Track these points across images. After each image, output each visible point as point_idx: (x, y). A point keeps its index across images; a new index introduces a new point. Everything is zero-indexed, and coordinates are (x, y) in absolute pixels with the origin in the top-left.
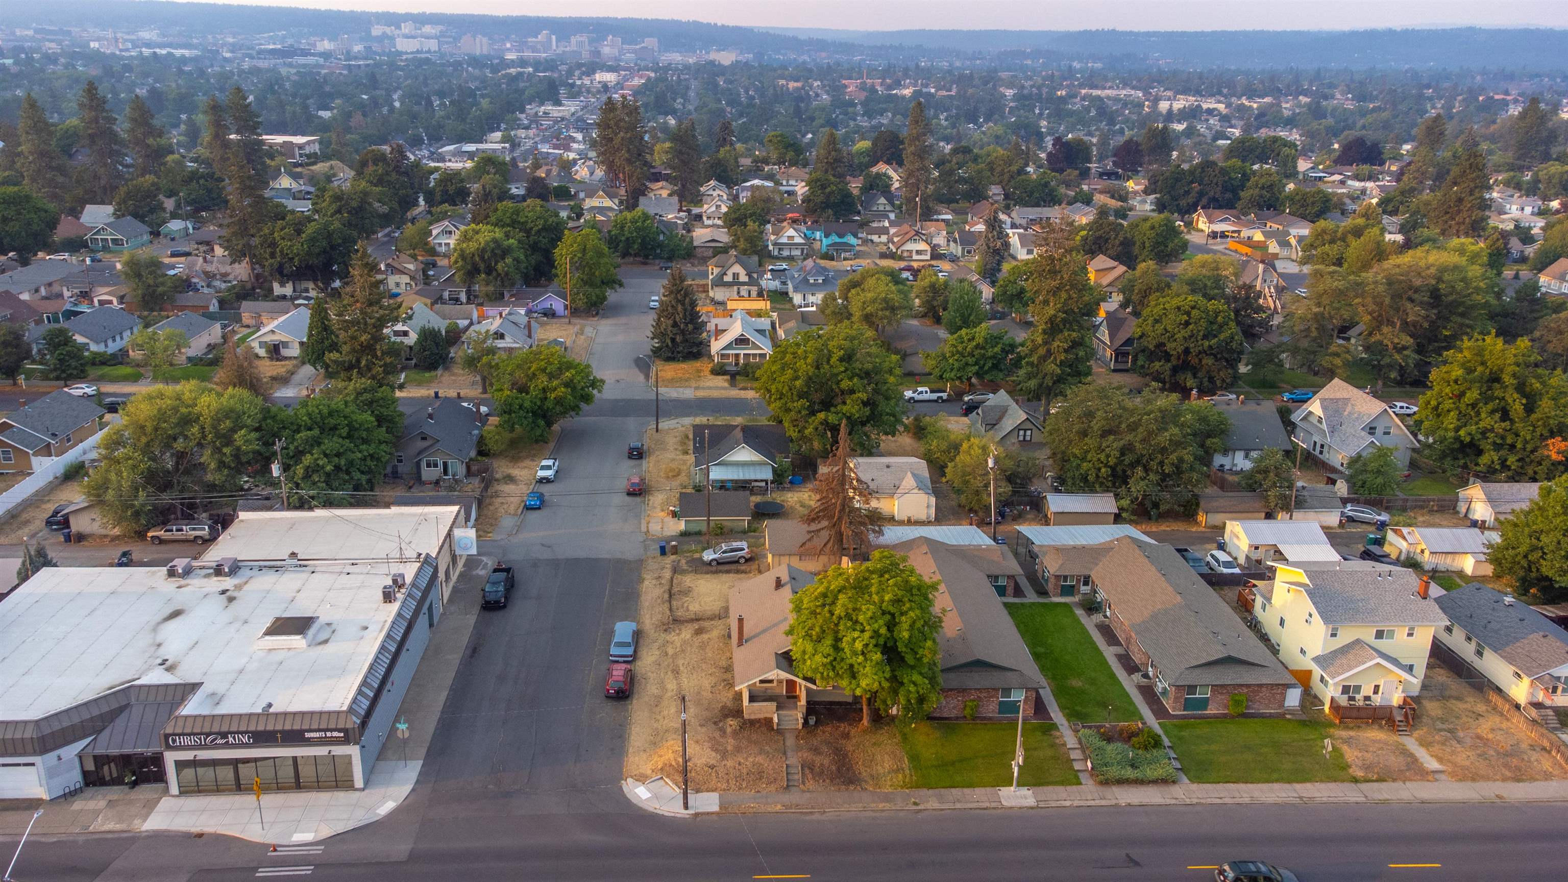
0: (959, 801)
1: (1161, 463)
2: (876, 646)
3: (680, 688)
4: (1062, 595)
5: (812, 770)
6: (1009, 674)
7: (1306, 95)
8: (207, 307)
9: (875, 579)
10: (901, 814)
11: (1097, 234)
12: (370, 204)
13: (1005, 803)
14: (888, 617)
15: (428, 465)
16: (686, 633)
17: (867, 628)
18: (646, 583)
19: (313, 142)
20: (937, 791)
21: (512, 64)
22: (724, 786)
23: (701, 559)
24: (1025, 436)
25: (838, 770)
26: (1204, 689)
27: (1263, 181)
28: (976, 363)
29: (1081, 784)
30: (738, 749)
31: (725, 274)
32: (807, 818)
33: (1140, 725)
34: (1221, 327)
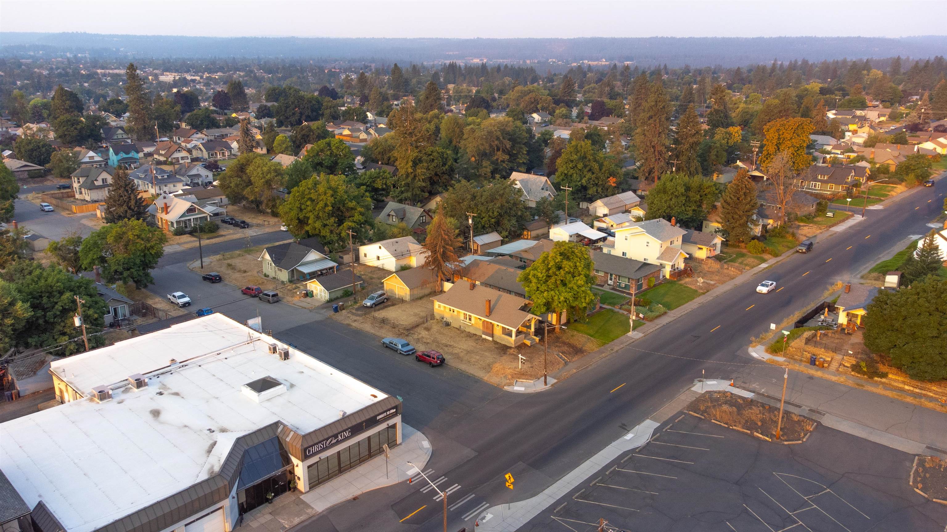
0: (622, 343)
13: (635, 338)
18: (354, 324)
20: (611, 343)
23: (367, 306)
24: (423, 220)
25: (574, 350)
29: (645, 323)
31: (95, 180)
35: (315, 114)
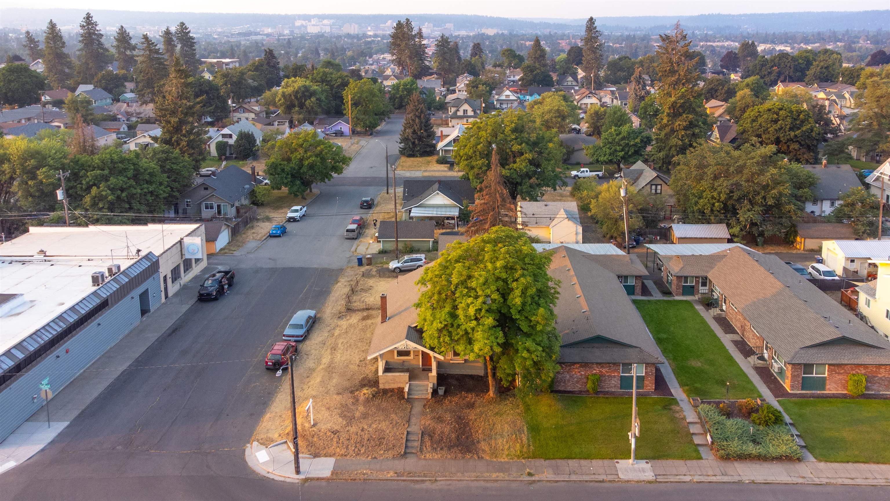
0: (575, 473)
1: (764, 198)
2: (488, 311)
3: (332, 362)
4: (683, 294)
5: (431, 437)
6: (629, 350)
7: (841, 42)
8: (119, 129)
9: (488, 247)
10: (514, 485)
11: (710, 87)
12: (245, 80)
13: (622, 476)
14: (501, 283)
15: (207, 208)
16: (354, 319)
17: (480, 293)
18: (339, 284)
19: (235, 62)
20: (553, 462)
21: (370, 36)
22: (343, 452)
23: (388, 269)
24: (656, 190)
25: (458, 438)
26: (821, 369)
27: (822, 64)
28: (622, 150)
29: (701, 458)
30: (365, 416)
31: (458, 110)
32: (418, 486)
33: (759, 402)
34: (803, 122)
35: (798, 74)
